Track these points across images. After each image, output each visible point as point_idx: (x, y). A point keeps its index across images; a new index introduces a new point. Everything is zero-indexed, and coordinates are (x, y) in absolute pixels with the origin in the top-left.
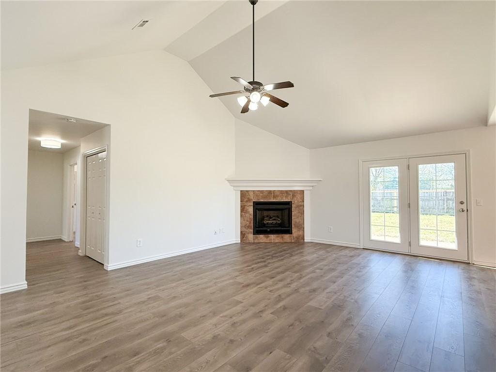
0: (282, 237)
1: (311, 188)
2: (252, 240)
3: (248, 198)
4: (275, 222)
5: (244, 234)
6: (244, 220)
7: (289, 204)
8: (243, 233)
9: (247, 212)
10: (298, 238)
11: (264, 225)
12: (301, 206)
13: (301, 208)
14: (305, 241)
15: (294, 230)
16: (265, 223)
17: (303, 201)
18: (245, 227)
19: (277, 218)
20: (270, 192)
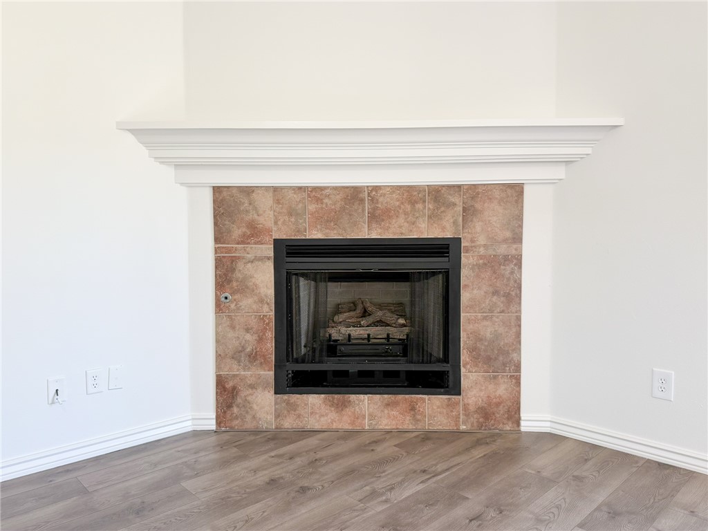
0: (413, 409)
1: (559, 172)
2: (271, 418)
3: (252, 226)
4: (378, 332)
5: (234, 392)
6: (233, 327)
7: (444, 249)
8: (229, 385)
9: (245, 288)
10: (486, 413)
11: (332, 348)
12: (507, 259)
13: (507, 270)
14: (525, 426)
15: (470, 376)
16: (335, 336)
17: (517, 239)
18: (236, 356)
19: (389, 317)
20: (353, 195)
